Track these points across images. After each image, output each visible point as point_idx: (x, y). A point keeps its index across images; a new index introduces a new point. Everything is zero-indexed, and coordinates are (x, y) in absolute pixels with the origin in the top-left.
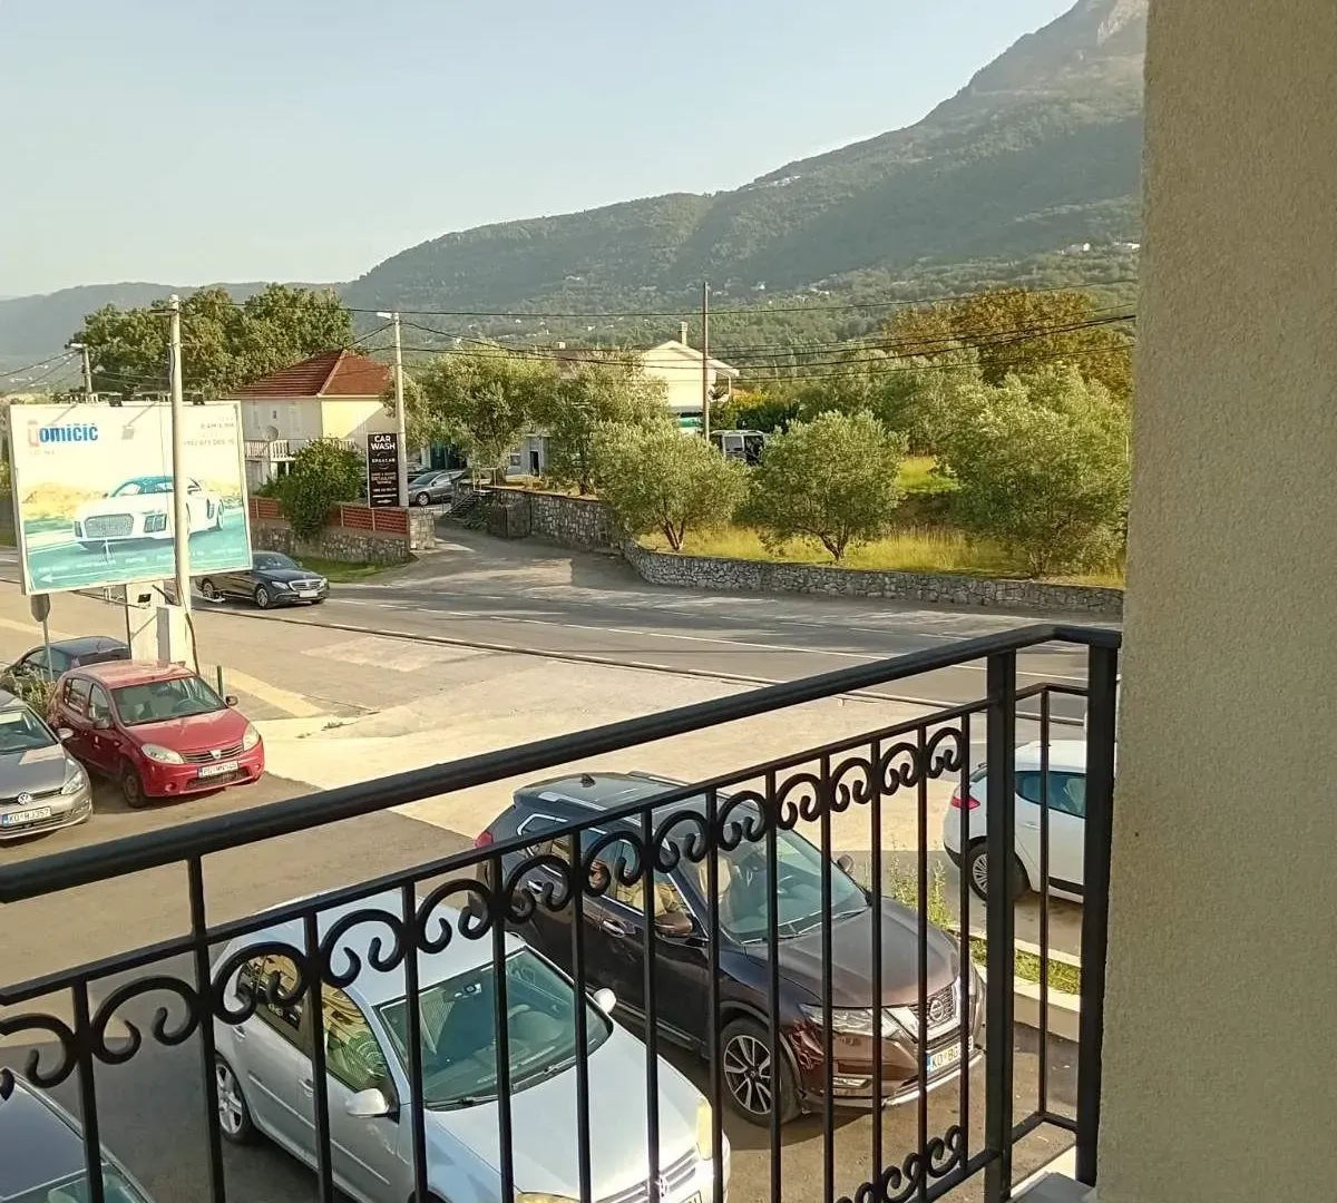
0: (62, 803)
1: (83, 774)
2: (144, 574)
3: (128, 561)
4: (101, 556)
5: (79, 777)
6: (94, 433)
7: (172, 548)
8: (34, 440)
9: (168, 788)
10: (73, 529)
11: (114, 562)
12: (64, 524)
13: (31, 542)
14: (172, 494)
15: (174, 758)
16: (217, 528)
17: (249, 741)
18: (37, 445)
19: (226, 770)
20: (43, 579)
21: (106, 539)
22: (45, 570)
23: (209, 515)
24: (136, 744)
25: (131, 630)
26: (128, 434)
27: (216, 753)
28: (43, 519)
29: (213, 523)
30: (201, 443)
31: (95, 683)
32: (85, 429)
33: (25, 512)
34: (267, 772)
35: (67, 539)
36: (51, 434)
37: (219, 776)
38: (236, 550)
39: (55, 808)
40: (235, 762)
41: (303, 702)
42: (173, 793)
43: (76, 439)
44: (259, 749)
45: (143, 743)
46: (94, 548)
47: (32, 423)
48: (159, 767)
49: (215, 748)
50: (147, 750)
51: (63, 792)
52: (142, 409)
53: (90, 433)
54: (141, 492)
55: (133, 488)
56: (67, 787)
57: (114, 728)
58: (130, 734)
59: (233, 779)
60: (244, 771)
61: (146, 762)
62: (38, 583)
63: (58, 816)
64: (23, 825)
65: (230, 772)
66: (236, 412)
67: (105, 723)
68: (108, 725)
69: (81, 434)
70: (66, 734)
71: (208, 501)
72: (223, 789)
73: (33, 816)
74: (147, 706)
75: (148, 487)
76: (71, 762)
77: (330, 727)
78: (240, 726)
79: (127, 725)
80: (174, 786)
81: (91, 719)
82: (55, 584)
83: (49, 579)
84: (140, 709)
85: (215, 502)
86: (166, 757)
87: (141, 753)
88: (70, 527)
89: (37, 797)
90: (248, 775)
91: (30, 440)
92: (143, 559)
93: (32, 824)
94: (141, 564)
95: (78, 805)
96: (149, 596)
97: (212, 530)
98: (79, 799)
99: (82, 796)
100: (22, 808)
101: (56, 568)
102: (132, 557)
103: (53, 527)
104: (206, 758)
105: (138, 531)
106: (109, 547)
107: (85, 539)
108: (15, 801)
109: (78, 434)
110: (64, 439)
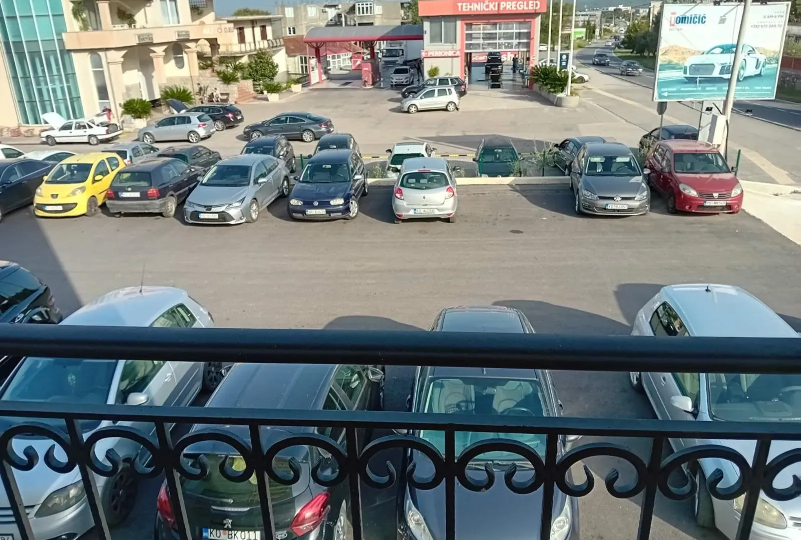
0: (635, 204)
1: (648, 193)
2: (713, 96)
3: (707, 89)
4: (694, 85)
5: (645, 193)
6: (704, 20)
7: (727, 84)
8: (673, 23)
9: (687, 207)
10: (683, 70)
11: (700, 89)
12: (679, 67)
13: (661, 75)
14: (734, 54)
15: (693, 193)
16: (759, 75)
17: (735, 192)
18: (673, 25)
19: (719, 204)
20: (663, 94)
21: (698, 76)
22: (666, 89)
23: (757, 67)
24: (678, 182)
25: (701, 125)
26: (722, 21)
27: (716, 195)
28: (669, 64)
29: (758, 72)
30: (762, 26)
31: (669, 149)
32: (699, 17)
33: (661, 59)
34: (744, 210)
35: (679, 75)
36: (682, 20)
37: (715, 207)
38: (767, 88)
39: (631, 206)
40: (725, 202)
41: (786, 176)
42: (690, 211)
43: (694, 23)
44: (740, 197)
45: (681, 183)
46: (691, 81)
47: (673, 14)
48: (685, 196)
49: (716, 192)
50: (681, 187)
51: (635, 199)
52: (733, 7)
53: (702, 20)
54: (722, 53)
55: (719, 50)
56: (638, 197)
57: (670, 173)
58: (677, 177)
59: (722, 210)
60: (729, 207)
61: (680, 193)
62: (660, 97)
63: (630, 209)
64: (614, 210)
65: (721, 206)
66: (787, 8)
67: (667, 170)
68: (667, 171)
69: (697, 20)
70: (647, 171)
71: (758, 60)
72: (718, 214)
73: (619, 207)
74: (692, 164)
75: (726, 49)
76: (644, 185)
77: (795, 192)
78: (734, 183)
79: (676, 172)
80: (690, 208)
81: (661, 166)
82: (668, 97)
83: (666, 94)
84: (689, 165)
85: (762, 60)
86: (690, 192)
87: (678, 187)
88: (681, 68)
89: (623, 199)
90: (731, 210)
91: (671, 22)
92: (716, 88)
93: (618, 210)
94: (713, 91)
95: (641, 206)
96: (712, 108)
97: (756, 76)
98: (643, 204)
99: (646, 202)
100: (616, 203)
101: (670, 89)
102: (709, 87)
103: (673, 68)
104: (711, 197)
105: (716, 74)
106: (699, 81)
107: (688, 75)
108: (612, 198)
109: (696, 20)
110: (688, 23)
